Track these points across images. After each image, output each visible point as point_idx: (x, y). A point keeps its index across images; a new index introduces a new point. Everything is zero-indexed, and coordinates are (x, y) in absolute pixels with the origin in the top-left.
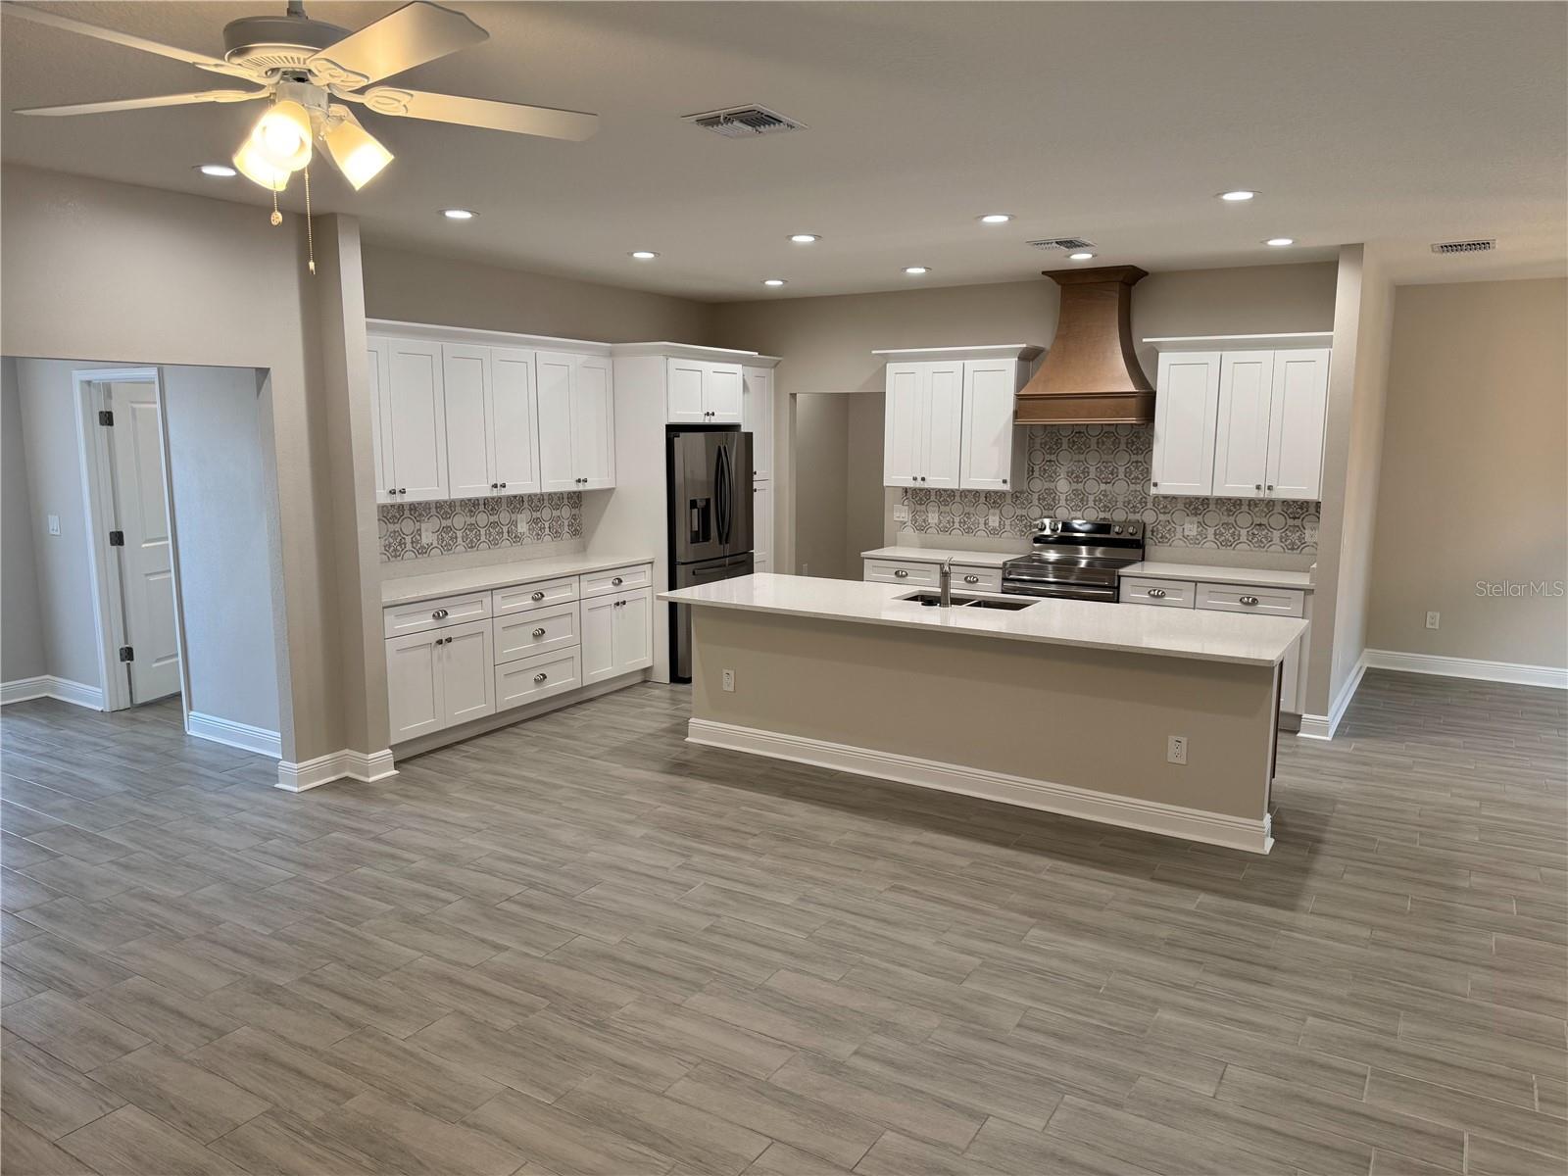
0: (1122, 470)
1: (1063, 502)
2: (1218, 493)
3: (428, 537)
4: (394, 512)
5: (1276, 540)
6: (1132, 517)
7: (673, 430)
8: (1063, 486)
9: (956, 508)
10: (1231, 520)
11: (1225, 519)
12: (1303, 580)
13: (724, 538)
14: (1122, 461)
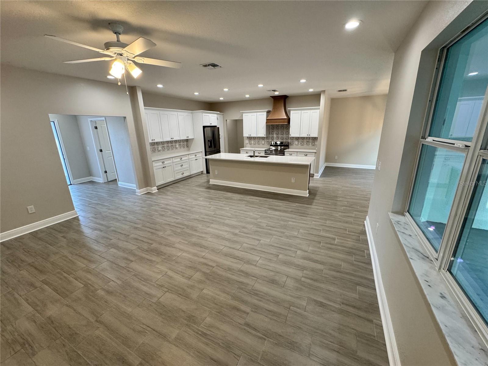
0: (285, 133)
1: (275, 139)
2: (301, 136)
3: (160, 148)
4: (153, 144)
5: (311, 144)
6: (287, 141)
7: (204, 127)
8: (275, 136)
9: (257, 140)
10: (303, 141)
11: (302, 141)
12: (315, 151)
13: (215, 147)
14: (285, 130)
